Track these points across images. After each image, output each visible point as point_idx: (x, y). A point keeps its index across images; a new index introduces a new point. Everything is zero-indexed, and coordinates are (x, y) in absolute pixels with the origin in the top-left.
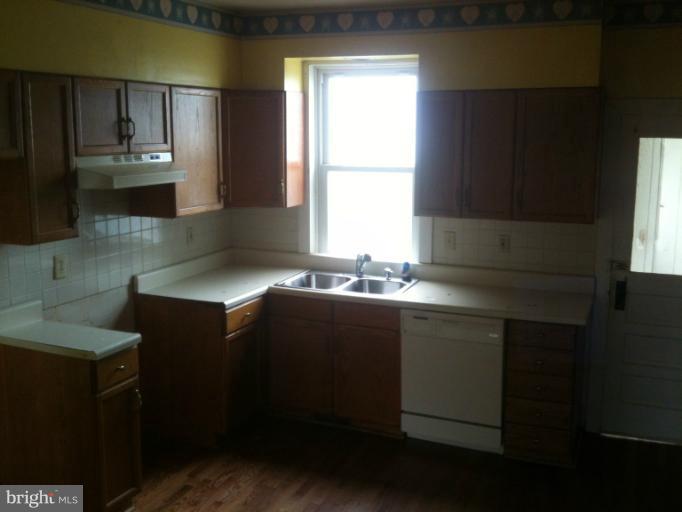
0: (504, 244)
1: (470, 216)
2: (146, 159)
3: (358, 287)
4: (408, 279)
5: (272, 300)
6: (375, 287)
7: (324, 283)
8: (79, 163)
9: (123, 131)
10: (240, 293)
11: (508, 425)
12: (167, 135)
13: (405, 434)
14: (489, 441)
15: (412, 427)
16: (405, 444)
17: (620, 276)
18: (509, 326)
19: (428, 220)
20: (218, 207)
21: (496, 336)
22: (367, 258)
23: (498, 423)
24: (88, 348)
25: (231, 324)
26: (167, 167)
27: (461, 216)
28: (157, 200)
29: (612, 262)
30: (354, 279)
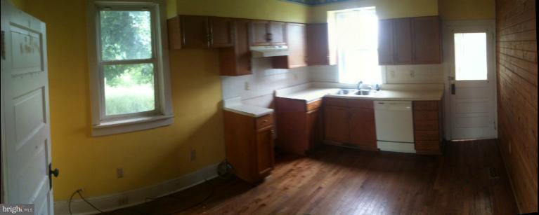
0: (412, 75)
1: (398, 64)
2: (277, 48)
3: (359, 93)
4: (378, 90)
5: (325, 100)
6: (365, 93)
7: (346, 92)
8: (253, 48)
9: (268, 38)
10: (313, 97)
11: (416, 142)
12: (285, 39)
13: (379, 149)
14: (409, 148)
15: (382, 146)
16: (379, 153)
17: (452, 82)
18: (414, 104)
19: (384, 66)
20: (304, 65)
21: (409, 108)
22: (361, 82)
23: (412, 141)
24: (254, 113)
25: (309, 108)
26: (286, 50)
27: (395, 64)
28: (281, 62)
29: (449, 77)
30: (357, 91)
